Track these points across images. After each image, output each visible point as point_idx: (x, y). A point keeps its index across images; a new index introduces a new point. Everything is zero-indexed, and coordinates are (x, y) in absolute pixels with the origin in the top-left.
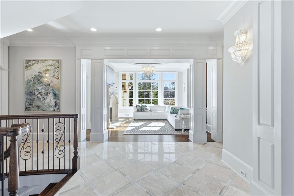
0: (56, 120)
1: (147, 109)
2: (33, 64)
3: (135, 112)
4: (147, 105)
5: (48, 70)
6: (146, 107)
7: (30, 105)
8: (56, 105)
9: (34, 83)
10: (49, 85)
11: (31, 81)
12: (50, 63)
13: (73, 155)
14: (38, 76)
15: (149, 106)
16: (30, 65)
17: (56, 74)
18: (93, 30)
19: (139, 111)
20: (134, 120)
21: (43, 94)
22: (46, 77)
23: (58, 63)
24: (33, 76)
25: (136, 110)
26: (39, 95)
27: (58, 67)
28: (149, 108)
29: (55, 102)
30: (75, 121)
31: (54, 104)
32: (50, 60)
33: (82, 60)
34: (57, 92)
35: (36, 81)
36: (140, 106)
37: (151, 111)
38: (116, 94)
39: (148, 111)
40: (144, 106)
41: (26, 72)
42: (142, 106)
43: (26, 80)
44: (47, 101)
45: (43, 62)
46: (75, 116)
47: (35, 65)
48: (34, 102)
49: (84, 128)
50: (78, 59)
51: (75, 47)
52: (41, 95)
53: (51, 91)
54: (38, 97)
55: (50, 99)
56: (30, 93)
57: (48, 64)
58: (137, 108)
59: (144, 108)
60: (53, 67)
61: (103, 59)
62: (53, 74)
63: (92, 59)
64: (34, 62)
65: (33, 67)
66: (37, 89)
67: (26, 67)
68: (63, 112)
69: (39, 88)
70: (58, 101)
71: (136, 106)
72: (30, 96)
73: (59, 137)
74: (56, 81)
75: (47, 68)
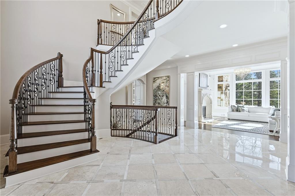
0: (168, 109)
1: (243, 110)
2: (157, 80)
3: (229, 112)
4: (245, 106)
5: (164, 82)
6: (244, 107)
7: (155, 102)
8: (167, 103)
9: (157, 90)
10: (164, 91)
11: (156, 89)
12: (164, 78)
13: (175, 128)
14: (159, 86)
15: (247, 107)
16: (155, 81)
17: (167, 85)
18: (187, 56)
19: (234, 112)
20: (229, 119)
21: (161, 96)
22: (162, 85)
23: (168, 78)
24: (157, 86)
25: (231, 110)
26: (159, 97)
27: (168, 80)
28: (247, 109)
29: (167, 101)
30: (176, 110)
31: (166, 102)
32: (164, 76)
33: (181, 74)
34: (168, 95)
35: (158, 89)
36: (235, 107)
37: (249, 112)
38: (210, 95)
39: (244, 111)
40: (240, 107)
41: (154, 84)
42: (238, 107)
43: (154, 88)
44: (163, 100)
45: (161, 78)
46: (176, 108)
47: (158, 80)
48: (157, 100)
49: (182, 118)
50: (179, 74)
51: (177, 67)
52: (160, 97)
53: (165, 95)
54: (159, 98)
55: (164, 99)
56: (155, 96)
57: (163, 79)
58: (232, 108)
59: (240, 109)
60: (166, 80)
61: (194, 72)
62: (166, 84)
63: (187, 73)
64: (157, 79)
65: (157, 81)
66: (158, 93)
67: (154, 82)
68: (171, 105)
69: (159, 93)
70: (168, 100)
71: (231, 107)
72: (156, 97)
73: (169, 118)
74: (167, 88)
75: (163, 81)
